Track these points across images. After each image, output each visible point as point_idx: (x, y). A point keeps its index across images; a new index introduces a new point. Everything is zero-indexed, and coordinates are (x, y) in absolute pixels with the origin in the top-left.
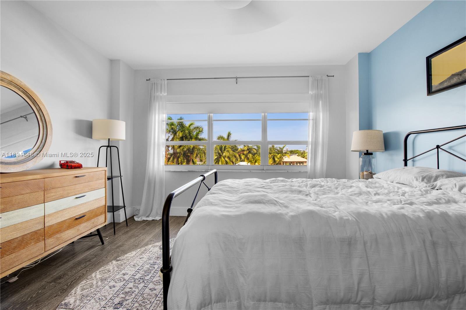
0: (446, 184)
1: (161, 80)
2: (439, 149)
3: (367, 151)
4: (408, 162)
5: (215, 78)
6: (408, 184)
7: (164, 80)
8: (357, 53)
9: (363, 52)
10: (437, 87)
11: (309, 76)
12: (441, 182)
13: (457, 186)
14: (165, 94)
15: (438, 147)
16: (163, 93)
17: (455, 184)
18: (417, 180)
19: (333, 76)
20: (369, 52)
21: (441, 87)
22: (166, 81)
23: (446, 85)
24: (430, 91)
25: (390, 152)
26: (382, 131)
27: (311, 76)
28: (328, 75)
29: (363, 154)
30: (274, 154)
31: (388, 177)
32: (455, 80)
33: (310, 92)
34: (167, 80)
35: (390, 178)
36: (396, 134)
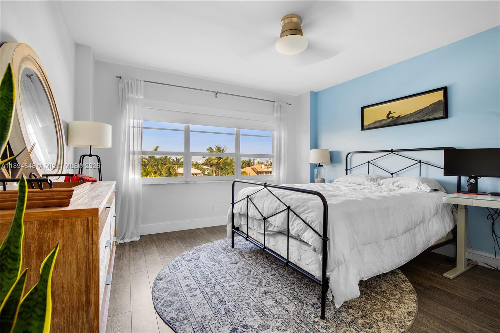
0: (386, 182)
1: (137, 80)
2: (369, 163)
3: (320, 163)
4: (348, 171)
5: (197, 89)
6: (361, 184)
7: (140, 81)
8: (309, 91)
9: (313, 91)
10: (367, 126)
11: (274, 102)
12: (383, 181)
13: (392, 183)
14: (141, 97)
15: (368, 162)
16: (139, 95)
17: (391, 182)
18: (368, 181)
19: (290, 104)
20: (316, 92)
21: (369, 127)
22: (143, 83)
23: (372, 126)
24: (363, 128)
25: (334, 165)
26: (329, 150)
27: (276, 102)
28: (288, 103)
29: (317, 166)
30: (169, 165)
31: (347, 181)
32: (377, 125)
33: (275, 115)
34: (144, 81)
35: (348, 181)
36: (338, 153)
